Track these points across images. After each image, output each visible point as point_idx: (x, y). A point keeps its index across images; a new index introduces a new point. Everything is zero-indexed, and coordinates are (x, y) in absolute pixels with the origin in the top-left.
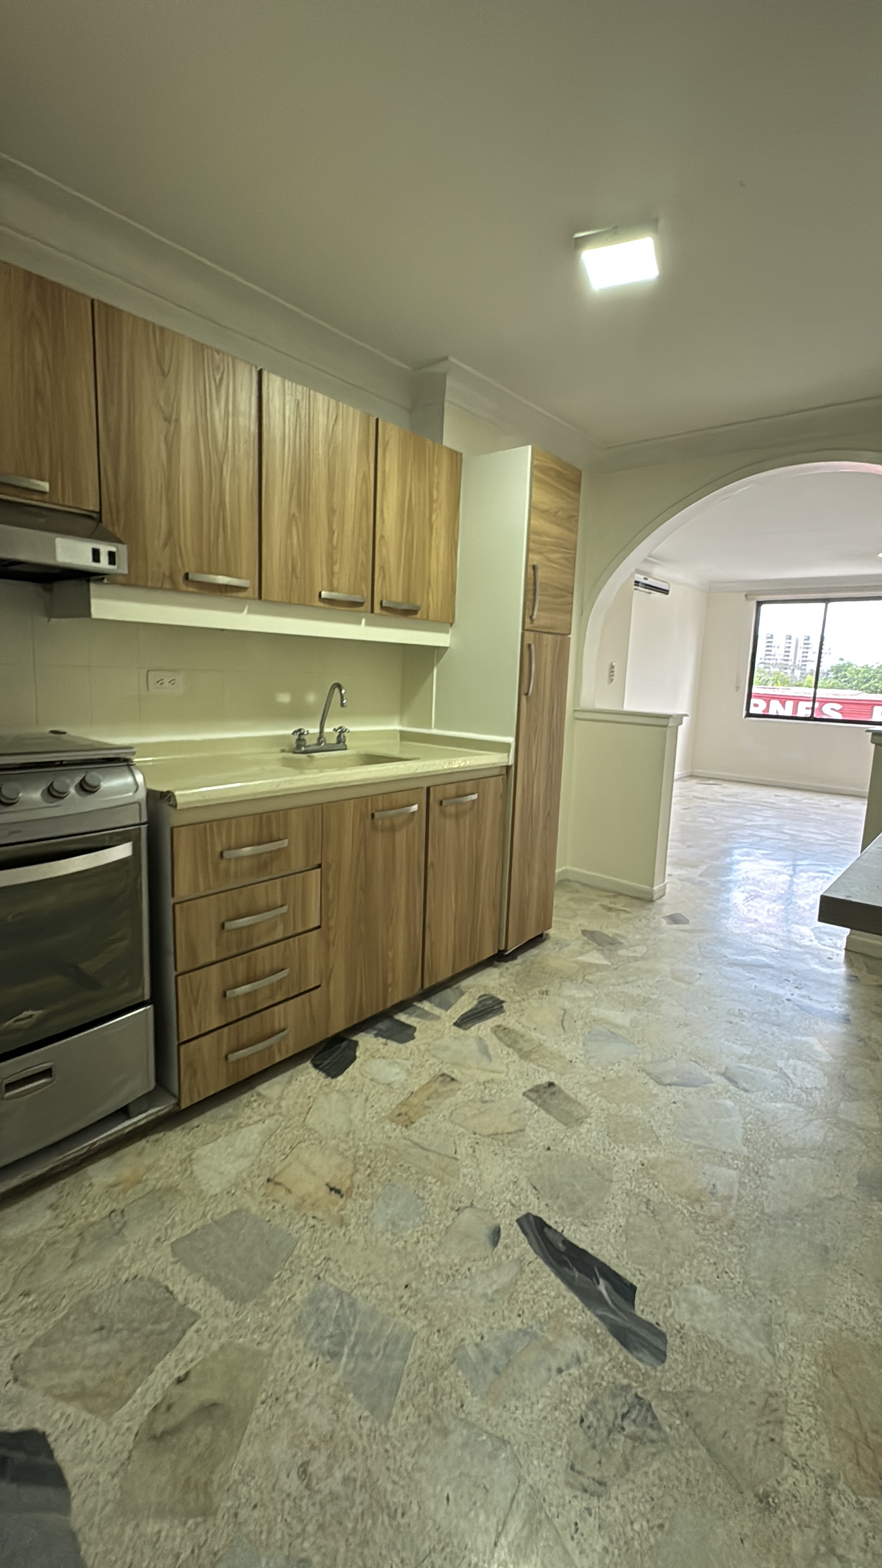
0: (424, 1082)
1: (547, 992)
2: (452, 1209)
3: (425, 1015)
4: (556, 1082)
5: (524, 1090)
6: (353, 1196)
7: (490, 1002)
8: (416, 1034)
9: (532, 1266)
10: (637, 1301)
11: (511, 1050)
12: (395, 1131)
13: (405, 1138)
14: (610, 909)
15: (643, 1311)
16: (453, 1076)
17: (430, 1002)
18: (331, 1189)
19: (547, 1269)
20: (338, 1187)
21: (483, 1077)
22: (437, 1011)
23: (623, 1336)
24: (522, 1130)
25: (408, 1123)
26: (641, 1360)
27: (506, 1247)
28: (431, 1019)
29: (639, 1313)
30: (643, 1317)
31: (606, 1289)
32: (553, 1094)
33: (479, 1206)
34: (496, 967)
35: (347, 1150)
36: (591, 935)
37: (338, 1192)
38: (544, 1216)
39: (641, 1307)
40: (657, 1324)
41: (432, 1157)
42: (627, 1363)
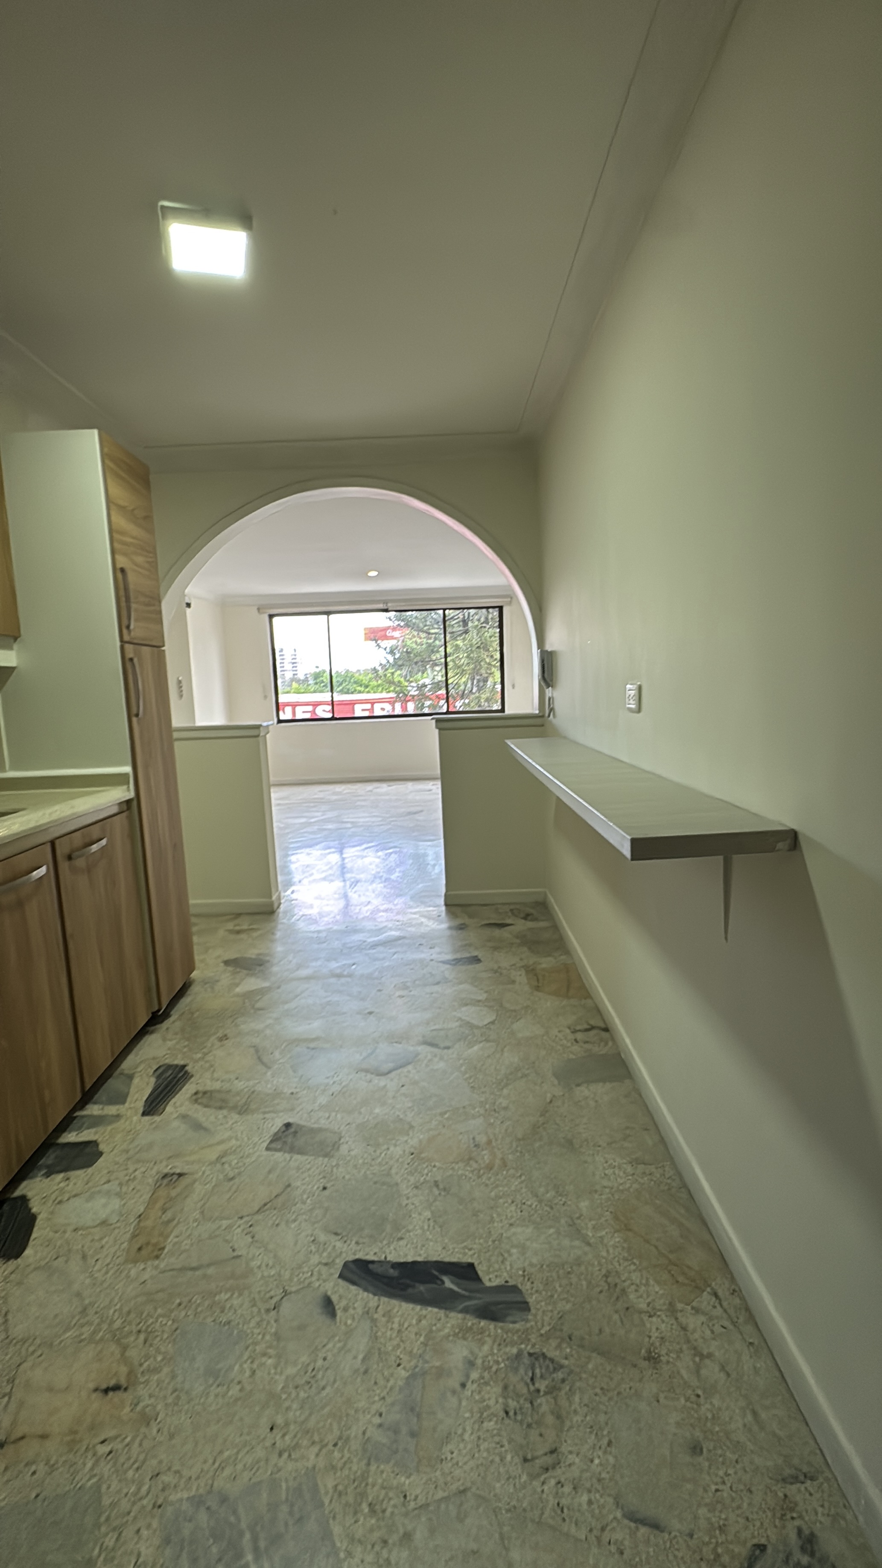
0: (147, 1197)
1: (226, 1035)
2: (268, 1311)
3: (98, 1121)
4: (291, 1120)
5: (265, 1144)
6: (142, 1380)
7: (170, 1072)
8: (102, 1147)
9: (381, 1310)
10: (480, 1273)
11: (225, 1112)
12: (147, 1271)
13: (163, 1272)
14: (238, 932)
15: (490, 1280)
16: (178, 1171)
17: (95, 1103)
18: (106, 1391)
19: (395, 1302)
20: (112, 1383)
21: (213, 1155)
22: (112, 1110)
23: (488, 1313)
24: (289, 1186)
25: (158, 1252)
26: (514, 1322)
27: (345, 1309)
28: (111, 1123)
29: (488, 1284)
30: (494, 1284)
31: (452, 1282)
32: (295, 1132)
33: (294, 1289)
34: (152, 1032)
35: (94, 1332)
36: (234, 963)
37: (116, 1388)
38: (360, 1256)
39: (487, 1278)
40: (507, 1282)
41: (211, 1271)
42: (507, 1333)
